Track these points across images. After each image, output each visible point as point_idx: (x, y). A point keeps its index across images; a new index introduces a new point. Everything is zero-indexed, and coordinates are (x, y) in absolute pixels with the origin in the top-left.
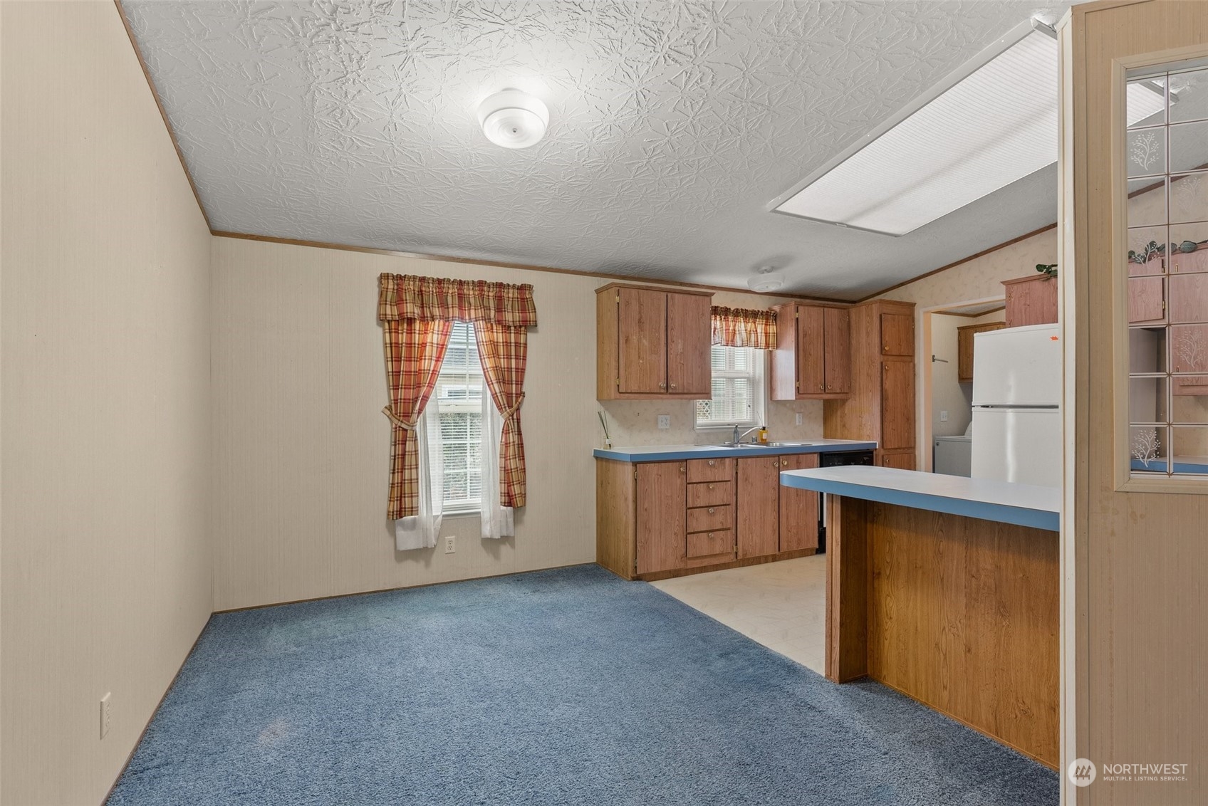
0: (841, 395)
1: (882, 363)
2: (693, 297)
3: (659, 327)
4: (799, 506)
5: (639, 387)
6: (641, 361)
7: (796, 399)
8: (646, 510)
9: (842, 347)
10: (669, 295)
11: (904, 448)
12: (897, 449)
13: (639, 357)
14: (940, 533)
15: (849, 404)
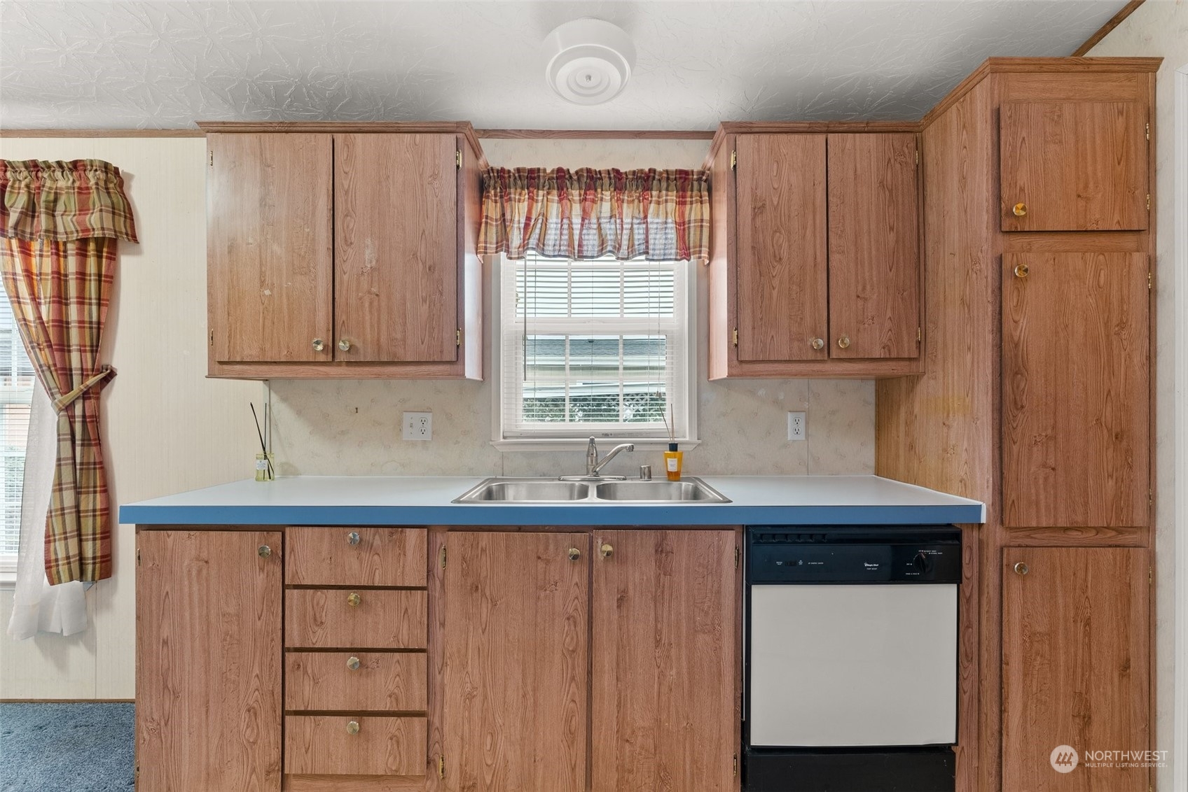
0: (892, 364)
1: (1000, 260)
2: (407, 137)
3: (314, 214)
4: (662, 675)
5: (263, 350)
6: (267, 292)
7: (730, 375)
8: (165, 643)
9: (892, 237)
10: (339, 138)
11: (1098, 530)
12: (1066, 529)
13: (262, 283)
15: (926, 387)
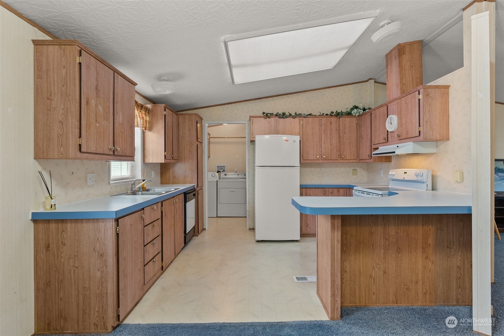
1: (197, 145)
2: (127, 82)
3: (110, 98)
10: (115, 74)
14: (372, 223)
15: (178, 165)
